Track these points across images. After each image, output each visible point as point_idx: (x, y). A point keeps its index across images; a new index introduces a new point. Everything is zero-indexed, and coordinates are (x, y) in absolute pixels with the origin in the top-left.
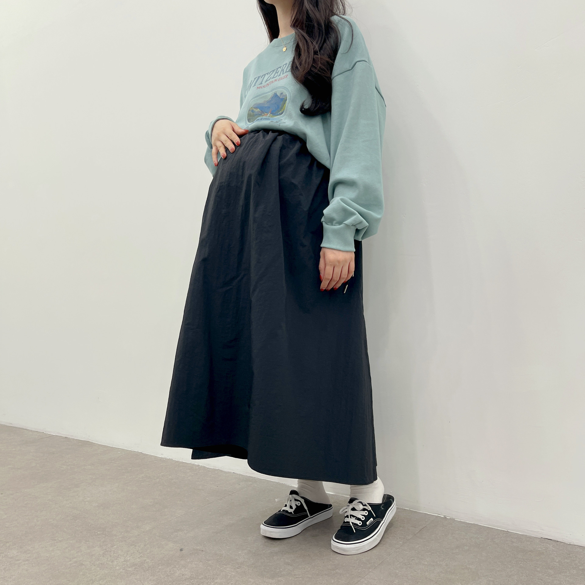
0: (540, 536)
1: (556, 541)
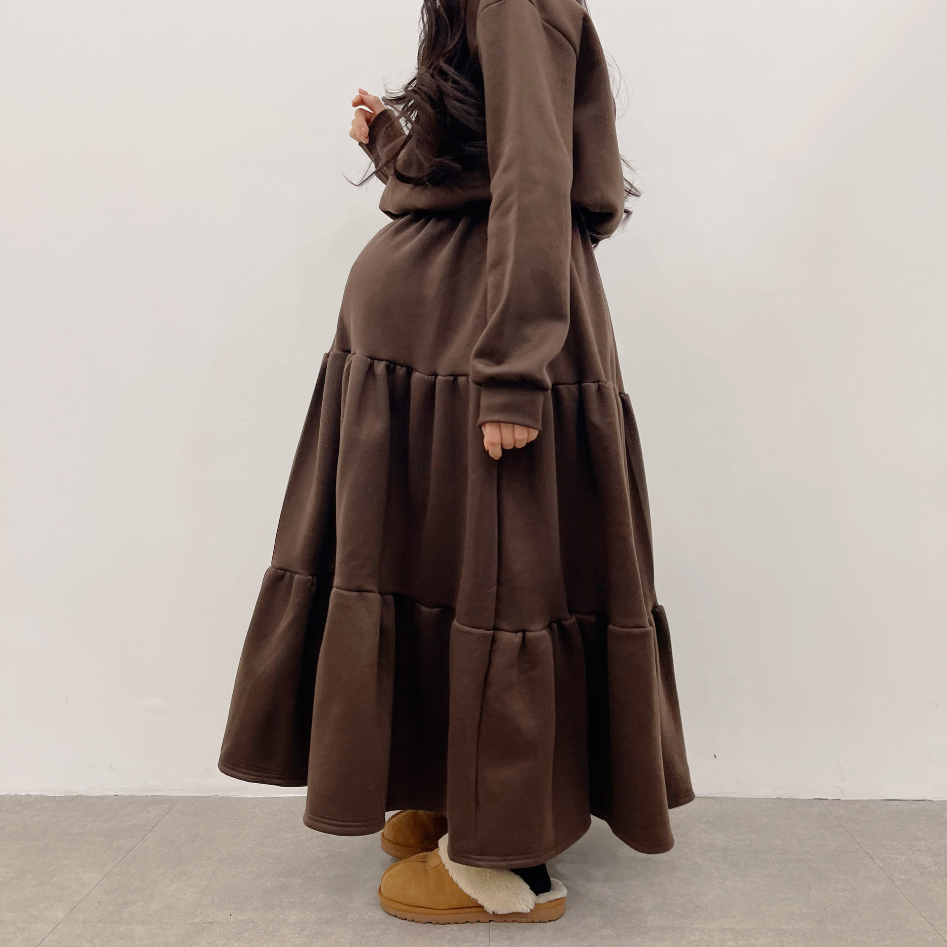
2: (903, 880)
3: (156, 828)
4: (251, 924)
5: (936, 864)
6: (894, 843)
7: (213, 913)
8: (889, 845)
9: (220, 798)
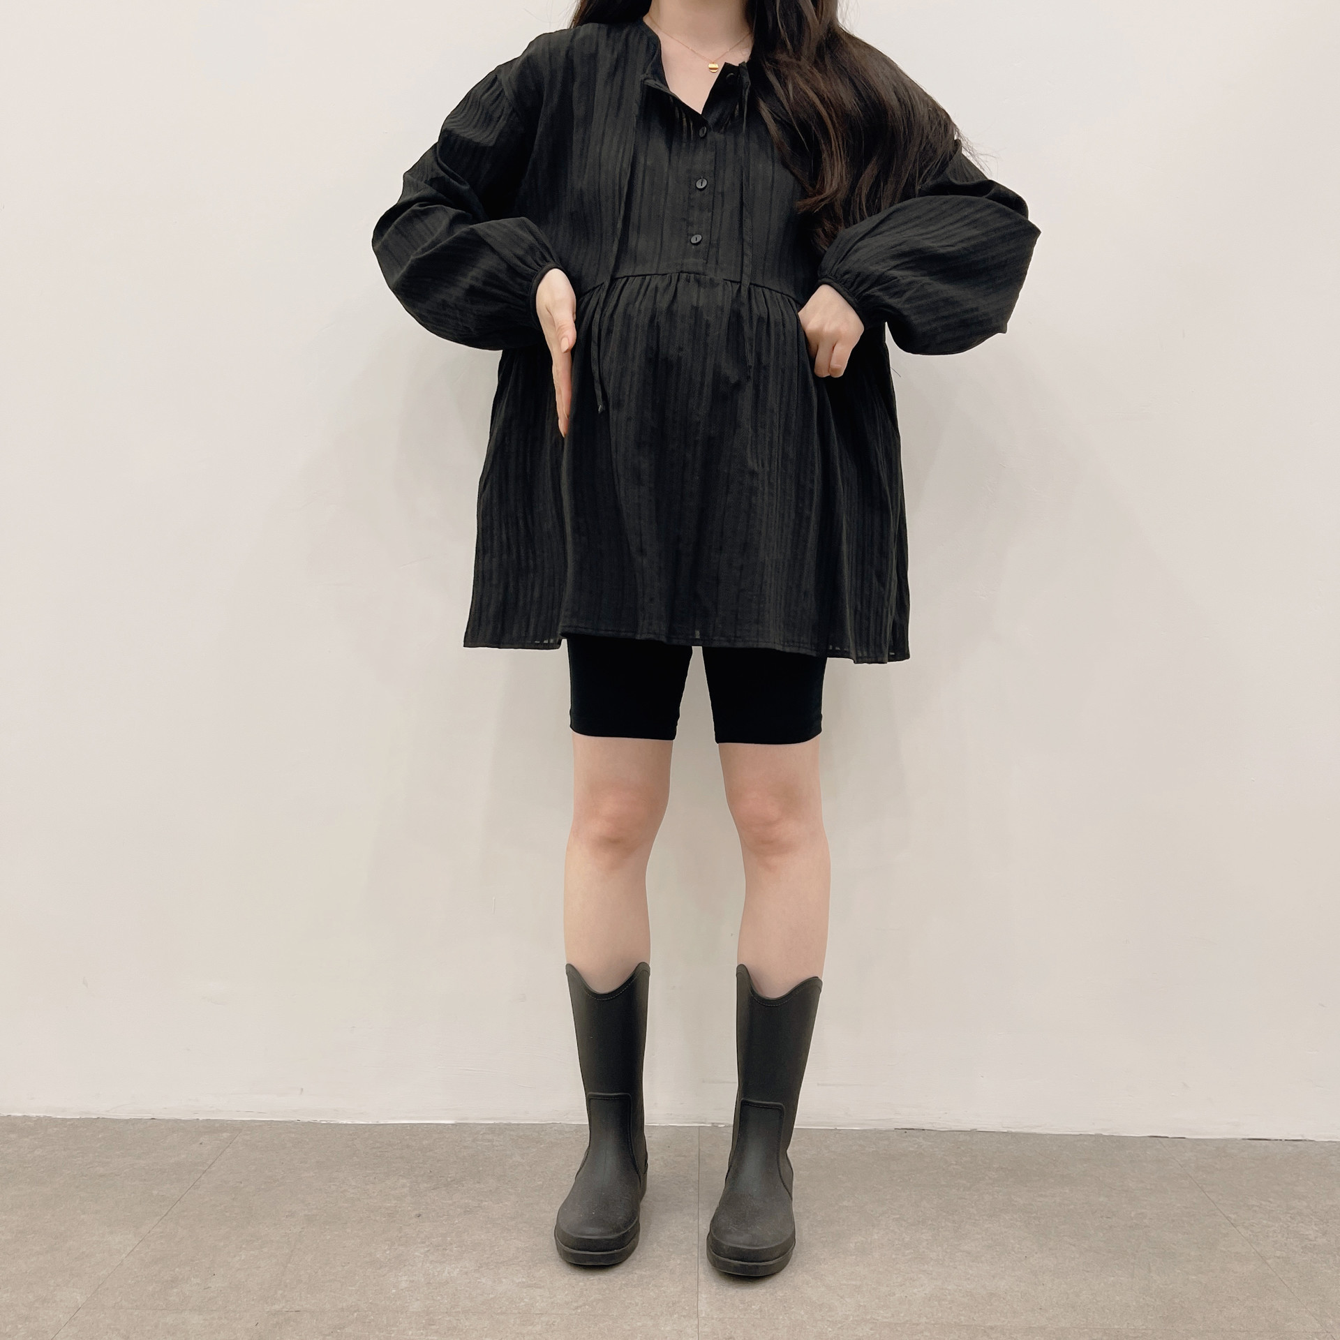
0: (892, 1126)
1: (918, 1129)
2: (1279, 1258)
3: (214, 1169)
4: (356, 1314)
5: (1323, 1235)
6: (1263, 1202)
7: (301, 1297)
8: (1258, 1206)
9: (304, 1124)
